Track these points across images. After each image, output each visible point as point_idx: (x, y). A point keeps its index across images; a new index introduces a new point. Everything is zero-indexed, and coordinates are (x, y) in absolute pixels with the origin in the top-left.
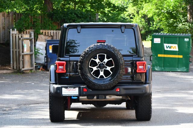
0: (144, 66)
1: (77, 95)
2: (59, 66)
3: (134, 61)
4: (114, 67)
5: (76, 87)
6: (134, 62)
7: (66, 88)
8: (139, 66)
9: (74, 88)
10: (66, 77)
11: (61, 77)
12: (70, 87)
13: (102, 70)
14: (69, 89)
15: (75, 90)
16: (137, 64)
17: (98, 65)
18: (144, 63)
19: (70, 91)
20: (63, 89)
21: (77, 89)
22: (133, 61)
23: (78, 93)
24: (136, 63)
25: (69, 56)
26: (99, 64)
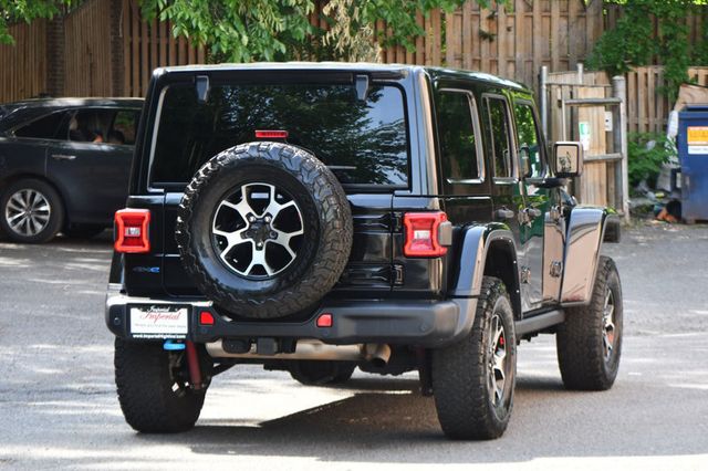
0: (431, 229)
1: (184, 337)
2: (126, 225)
3: (398, 210)
4: (301, 232)
5: (180, 307)
6: (397, 214)
7: (145, 307)
8: (414, 229)
9: (173, 308)
10: (152, 270)
11: (135, 269)
12: (157, 306)
13: (260, 245)
14: (156, 312)
15: (176, 318)
16: (407, 222)
17: (245, 225)
18: (434, 220)
19: (160, 321)
20: (135, 312)
21: (184, 312)
22: (392, 210)
23: (185, 331)
24: (403, 218)
25: (162, 190)
26: (248, 219)
